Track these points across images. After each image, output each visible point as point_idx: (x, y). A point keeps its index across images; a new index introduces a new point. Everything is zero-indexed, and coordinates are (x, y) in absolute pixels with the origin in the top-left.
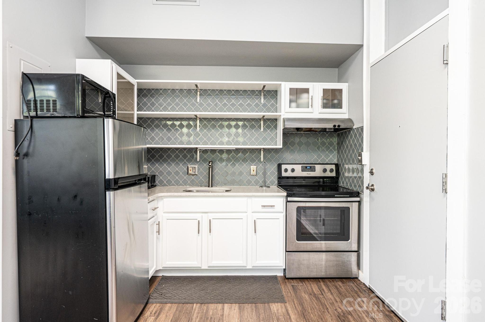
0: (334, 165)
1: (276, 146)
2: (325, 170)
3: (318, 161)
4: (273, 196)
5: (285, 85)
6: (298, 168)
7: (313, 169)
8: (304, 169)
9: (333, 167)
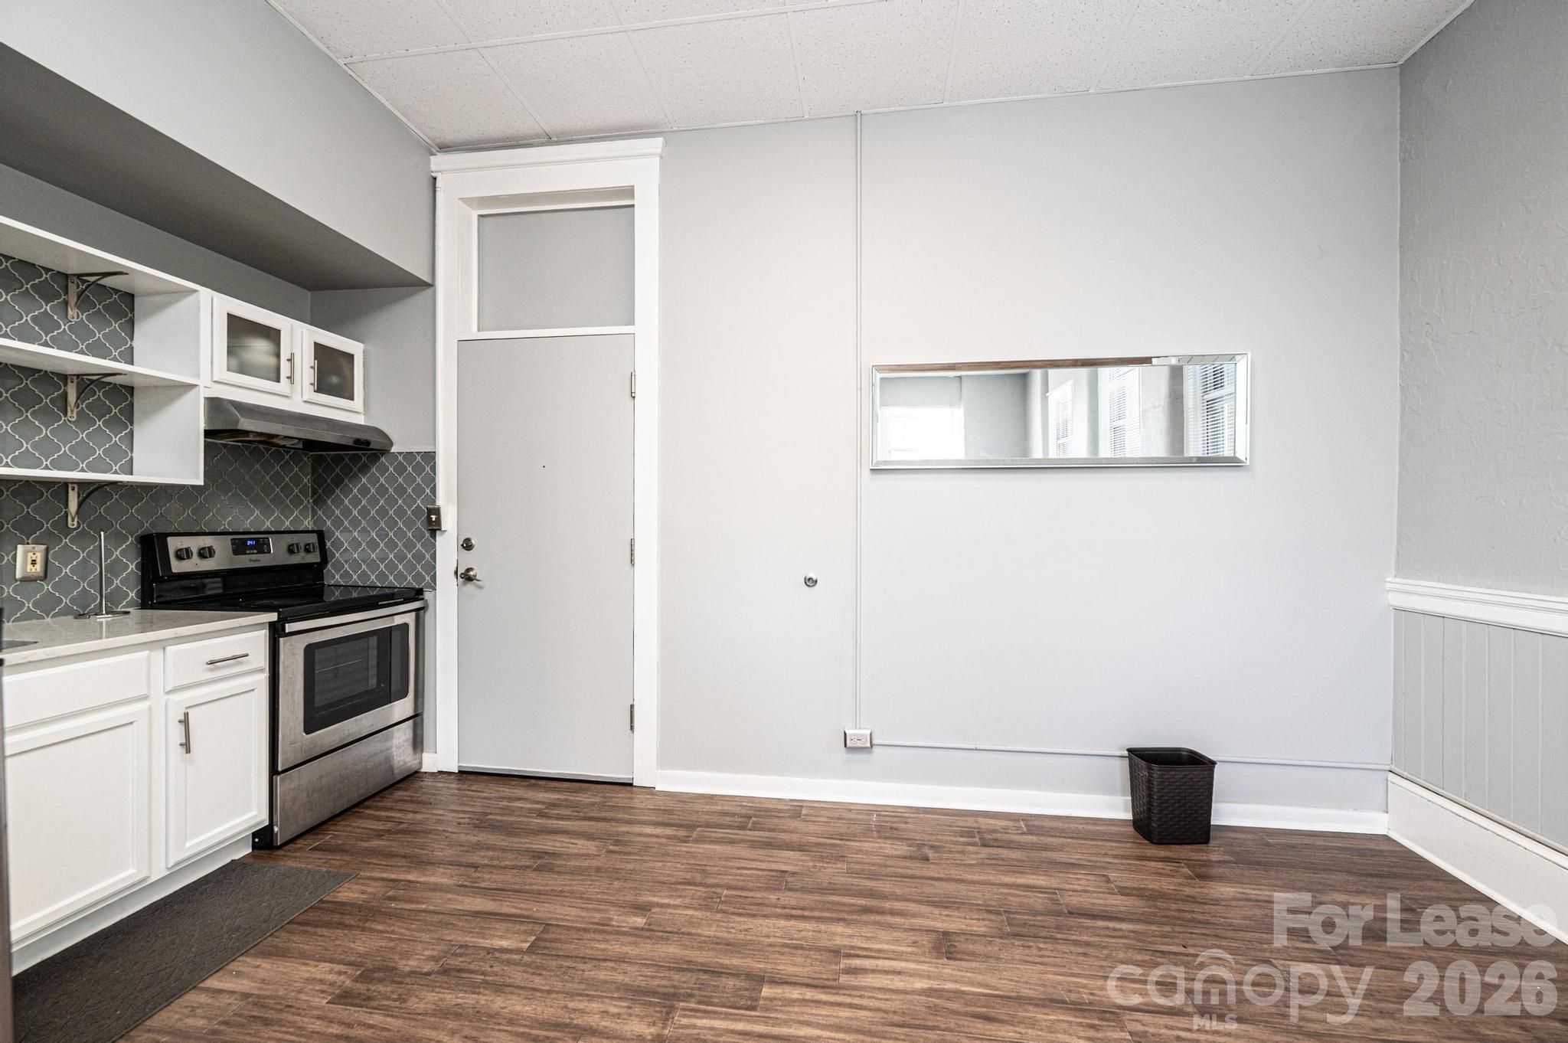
0: (315, 535)
1: (132, 474)
2: (291, 550)
3: (264, 523)
4: (241, 627)
5: (212, 299)
6: (221, 546)
7: (261, 547)
8: (239, 548)
9: (313, 539)
